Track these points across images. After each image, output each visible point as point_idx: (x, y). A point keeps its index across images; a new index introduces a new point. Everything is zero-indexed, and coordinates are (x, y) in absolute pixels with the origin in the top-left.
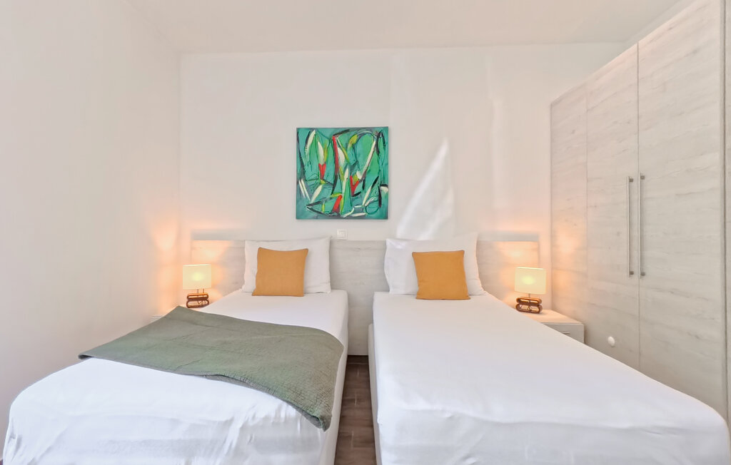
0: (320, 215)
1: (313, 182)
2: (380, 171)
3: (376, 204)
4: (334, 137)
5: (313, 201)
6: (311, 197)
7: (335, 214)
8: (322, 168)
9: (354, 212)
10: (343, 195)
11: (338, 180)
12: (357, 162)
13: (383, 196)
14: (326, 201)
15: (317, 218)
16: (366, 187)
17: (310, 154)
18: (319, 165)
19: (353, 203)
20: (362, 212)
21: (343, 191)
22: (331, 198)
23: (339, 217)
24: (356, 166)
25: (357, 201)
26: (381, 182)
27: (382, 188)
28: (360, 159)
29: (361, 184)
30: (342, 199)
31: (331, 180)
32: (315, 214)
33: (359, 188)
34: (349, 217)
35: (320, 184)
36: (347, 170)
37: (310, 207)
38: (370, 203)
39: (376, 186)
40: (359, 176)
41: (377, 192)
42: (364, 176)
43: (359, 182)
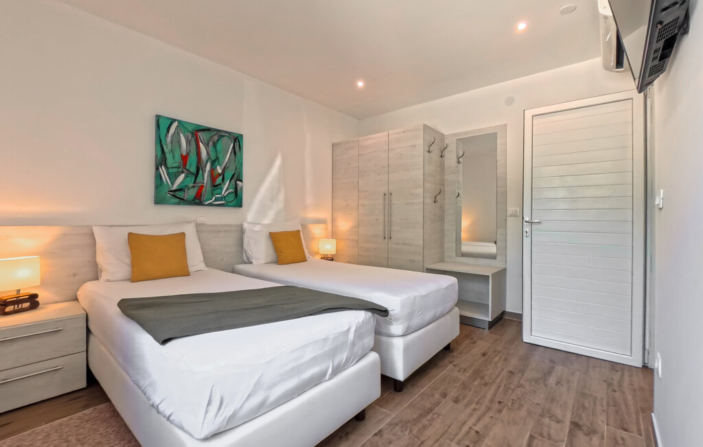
0: (182, 201)
1: (175, 170)
2: (236, 168)
3: (233, 195)
4: (197, 132)
5: (174, 188)
6: (173, 184)
7: (197, 201)
8: (185, 159)
9: (215, 201)
10: (205, 185)
11: (201, 171)
12: (217, 158)
13: (239, 189)
14: (188, 189)
15: (179, 204)
16: (225, 181)
17: (172, 143)
18: (182, 155)
19: (214, 193)
20: (222, 201)
21: (205, 182)
22: (193, 187)
23: (201, 204)
24: (217, 163)
25: (218, 191)
26: (237, 177)
27: (238, 182)
28: (220, 156)
29: (221, 177)
30: (204, 189)
31: (193, 169)
32: (177, 200)
33: (219, 180)
34: (211, 205)
35: (183, 172)
36: (209, 164)
37: (172, 193)
38: (228, 194)
39: (233, 181)
40: (219, 170)
41: (234, 185)
42: (224, 170)
43: (220, 175)
